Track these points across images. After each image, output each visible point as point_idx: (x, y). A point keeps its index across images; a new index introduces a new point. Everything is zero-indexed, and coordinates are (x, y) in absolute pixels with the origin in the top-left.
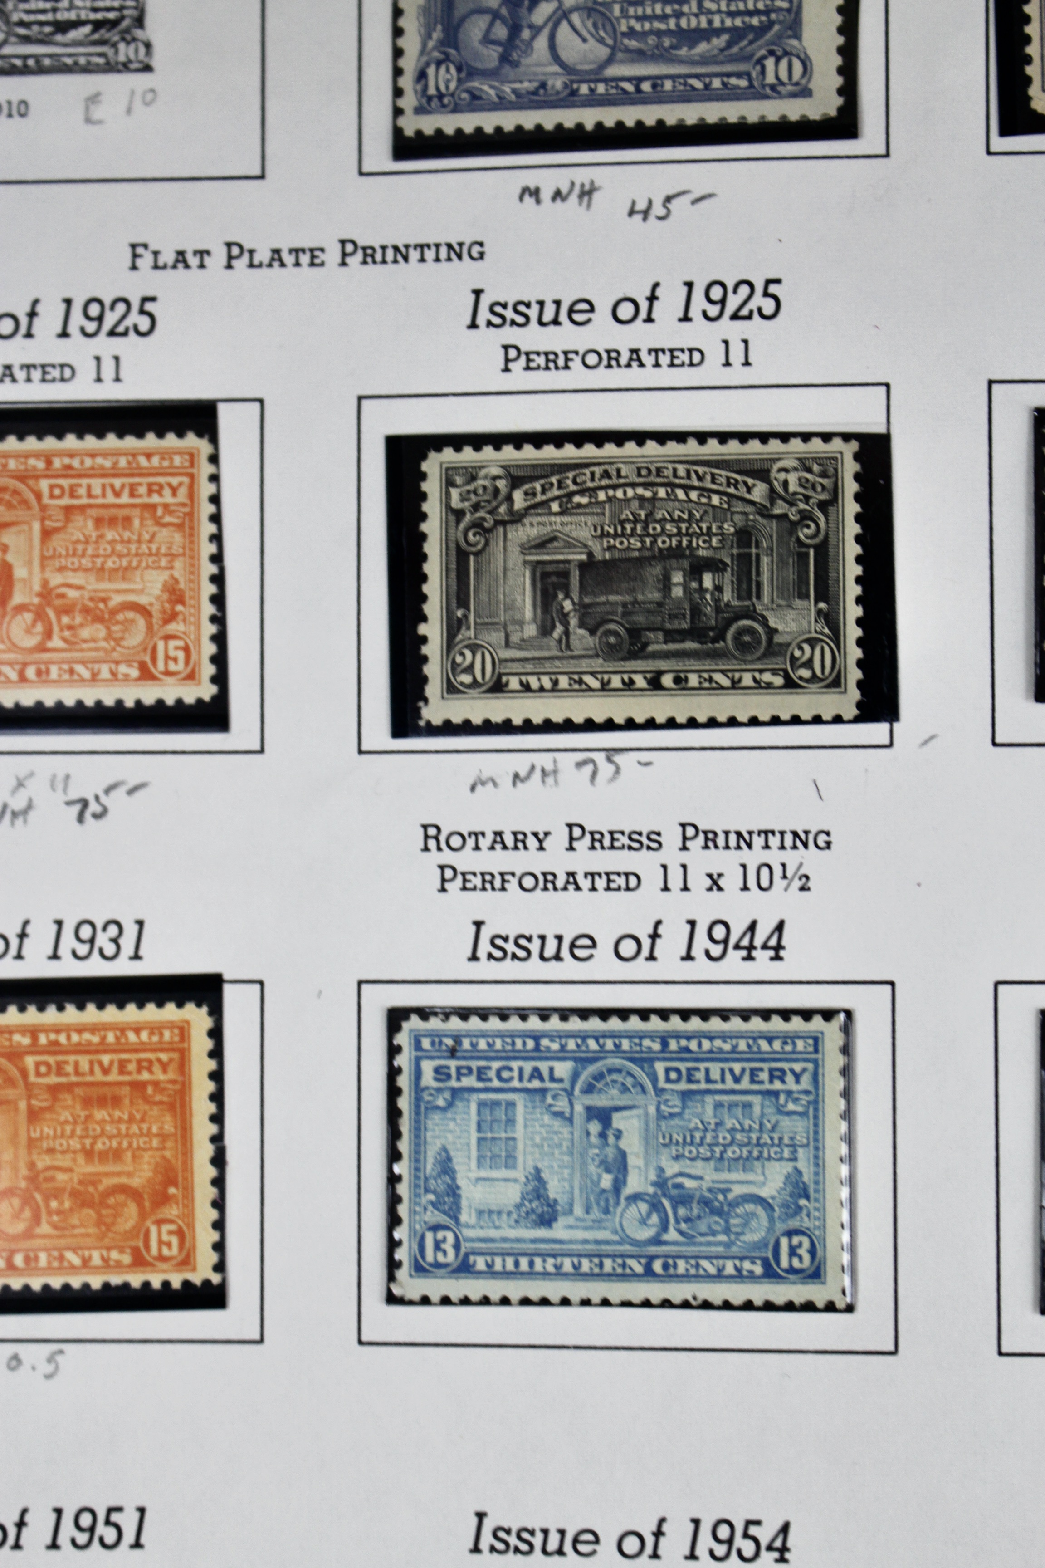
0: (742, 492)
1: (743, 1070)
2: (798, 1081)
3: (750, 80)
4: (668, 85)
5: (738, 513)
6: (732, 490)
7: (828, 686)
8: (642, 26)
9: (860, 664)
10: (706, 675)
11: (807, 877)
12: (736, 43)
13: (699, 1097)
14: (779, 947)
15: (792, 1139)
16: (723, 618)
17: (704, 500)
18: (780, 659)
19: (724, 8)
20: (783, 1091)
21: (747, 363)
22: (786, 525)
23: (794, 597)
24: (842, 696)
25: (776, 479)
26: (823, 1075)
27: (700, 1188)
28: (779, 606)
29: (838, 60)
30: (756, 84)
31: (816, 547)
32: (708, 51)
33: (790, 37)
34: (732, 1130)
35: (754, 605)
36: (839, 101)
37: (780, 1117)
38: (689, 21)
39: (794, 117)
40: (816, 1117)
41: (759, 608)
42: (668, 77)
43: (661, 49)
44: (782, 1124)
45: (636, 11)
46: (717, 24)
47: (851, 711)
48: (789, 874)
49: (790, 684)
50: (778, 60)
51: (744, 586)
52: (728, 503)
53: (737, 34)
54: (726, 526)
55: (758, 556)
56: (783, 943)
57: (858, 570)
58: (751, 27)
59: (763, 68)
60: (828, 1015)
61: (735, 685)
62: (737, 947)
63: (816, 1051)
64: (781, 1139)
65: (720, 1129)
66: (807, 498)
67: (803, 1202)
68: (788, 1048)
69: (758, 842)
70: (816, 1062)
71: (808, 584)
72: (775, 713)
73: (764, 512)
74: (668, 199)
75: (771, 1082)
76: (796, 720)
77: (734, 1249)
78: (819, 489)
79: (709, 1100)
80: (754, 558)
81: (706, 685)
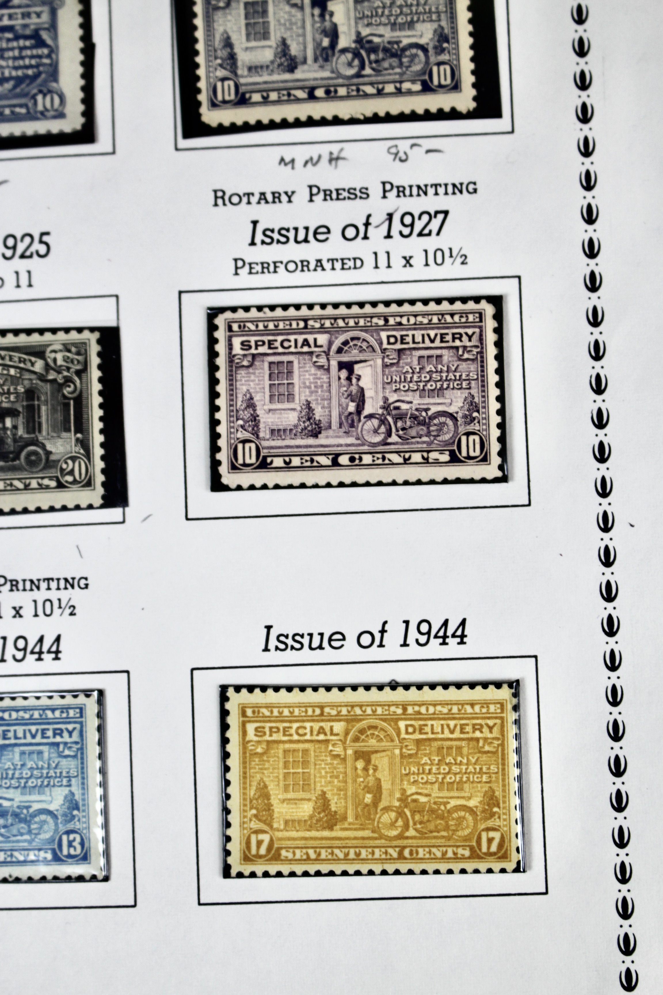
0: (29, 366)
1: (37, 730)
2: (70, 736)
3: (27, 109)
5: (26, 379)
6: (22, 365)
7: (83, 486)
9: (103, 471)
10: (8, 482)
11: (74, 607)
12: (19, 86)
13: (10, 749)
14: (57, 652)
15: (68, 772)
16: (19, 446)
17: (5, 372)
18: (53, 470)
19: (11, 64)
20: (62, 743)
21: (30, 285)
22: (56, 386)
23: (61, 431)
24: (92, 492)
25: (49, 357)
26: (86, 732)
27: (12, 806)
28: (52, 437)
29: (81, 95)
30: (31, 111)
31: (75, 399)
33: (51, 81)
34: (31, 769)
35: (37, 437)
36: (82, 120)
37: (60, 759)
39: (55, 131)
40: (82, 758)
41: (40, 438)
44: (61, 763)
46: (7, 74)
47: (98, 501)
48: (63, 605)
49: (60, 486)
50: (45, 95)
51: (31, 425)
52: (20, 373)
53: (19, 81)
54: (19, 388)
55: (39, 406)
56: (60, 649)
57: (101, 413)
58: (27, 76)
59: (35, 101)
60: (87, 693)
61: (27, 487)
62: (32, 652)
63: (81, 716)
64: (61, 773)
65: (24, 768)
66: (68, 369)
67: (75, 812)
68: (64, 715)
69: (43, 585)
70: (81, 723)
71: (70, 422)
72: (52, 504)
73: (42, 378)
75: (54, 736)
76: (64, 508)
77: (34, 844)
78: (76, 362)
79: (17, 750)
80: (36, 407)
81: (9, 488)
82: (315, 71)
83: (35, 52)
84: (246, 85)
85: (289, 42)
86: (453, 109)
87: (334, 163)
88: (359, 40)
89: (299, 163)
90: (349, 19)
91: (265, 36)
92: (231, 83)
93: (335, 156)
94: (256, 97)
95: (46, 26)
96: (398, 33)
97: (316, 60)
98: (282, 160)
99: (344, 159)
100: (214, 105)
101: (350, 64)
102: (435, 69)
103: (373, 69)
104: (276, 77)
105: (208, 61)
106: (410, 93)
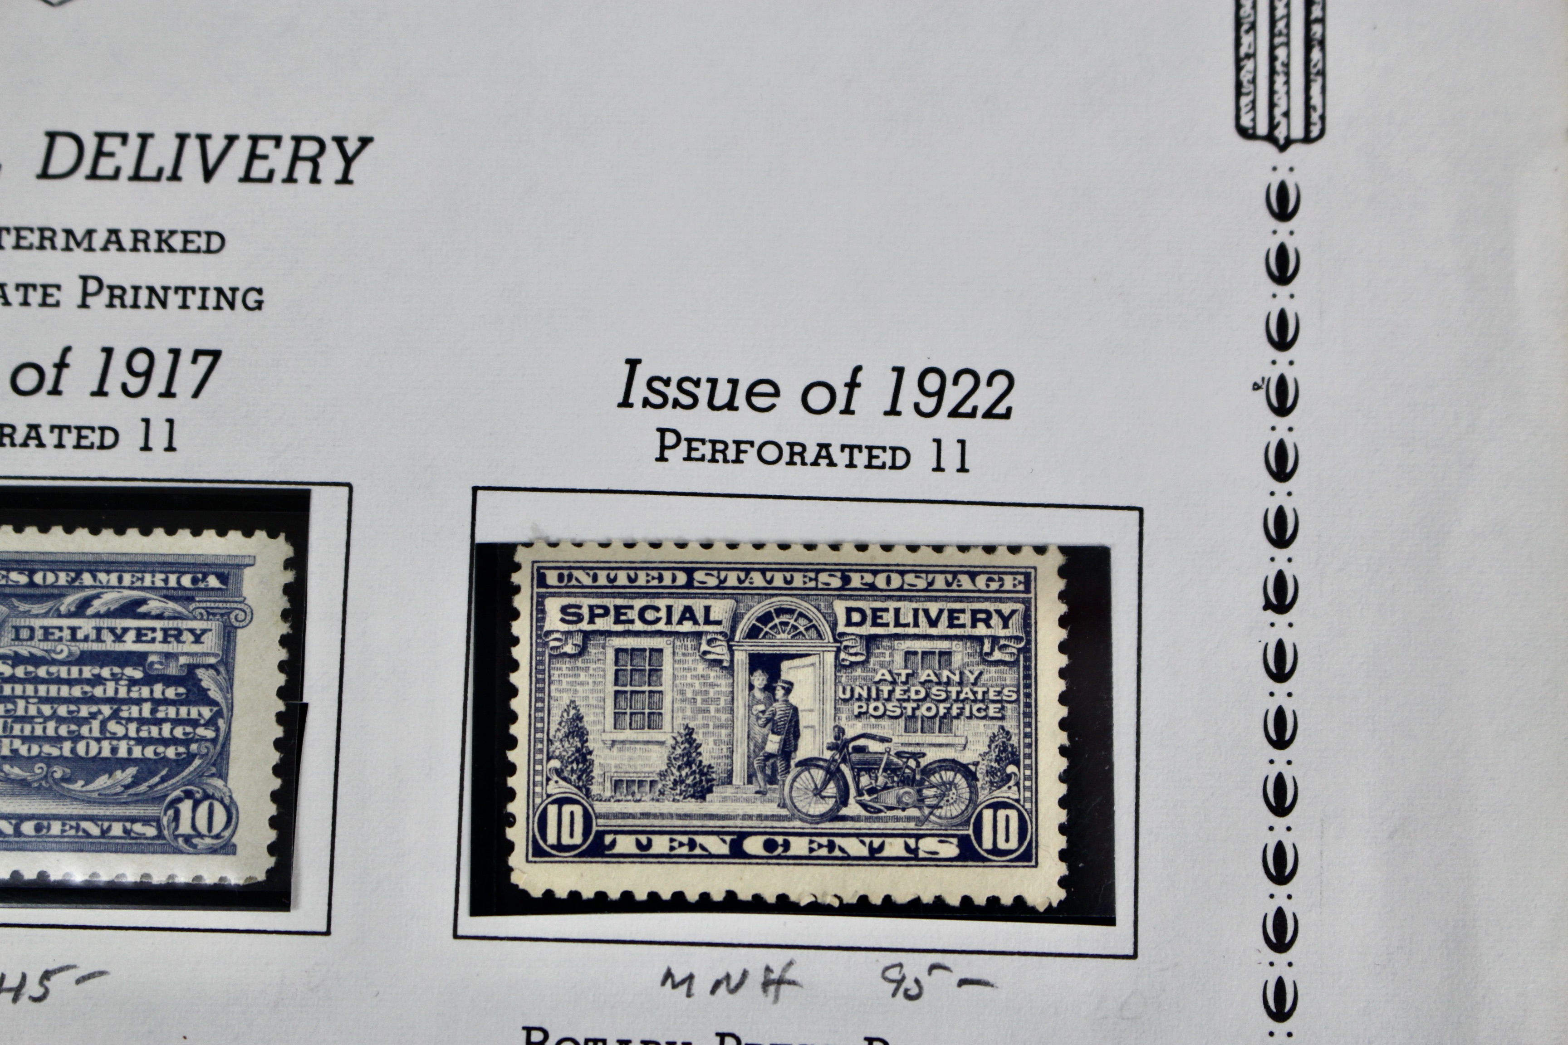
3: (159, 828)
4: (56, 828)
8: (29, 750)
12: (146, 780)
19: (132, 733)
29: (272, 809)
30: (166, 832)
32: (109, 787)
33: (213, 775)
36: (269, 862)
38: (88, 745)
39: (210, 879)
42: (56, 817)
43: (50, 780)
45: (22, 730)
46: (122, 753)
50: (195, 804)
53: (147, 768)
58: (165, 760)
59: (177, 813)
74: (47, 975)
82: (747, 800)
83: (183, 711)
84: (606, 816)
85: (698, 737)
86: (1019, 900)
87: (772, 988)
88: (840, 744)
89: (702, 985)
90: (823, 701)
91: (653, 720)
92: (578, 810)
93: (774, 976)
94: (626, 844)
95: (212, 660)
96: (918, 738)
97: (750, 778)
98: (669, 975)
99: (793, 983)
100: (538, 852)
101: (818, 792)
102: (988, 814)
103: (864, 806)
104: (667, 806)
105: (532, 761)
106: (934, 859)
